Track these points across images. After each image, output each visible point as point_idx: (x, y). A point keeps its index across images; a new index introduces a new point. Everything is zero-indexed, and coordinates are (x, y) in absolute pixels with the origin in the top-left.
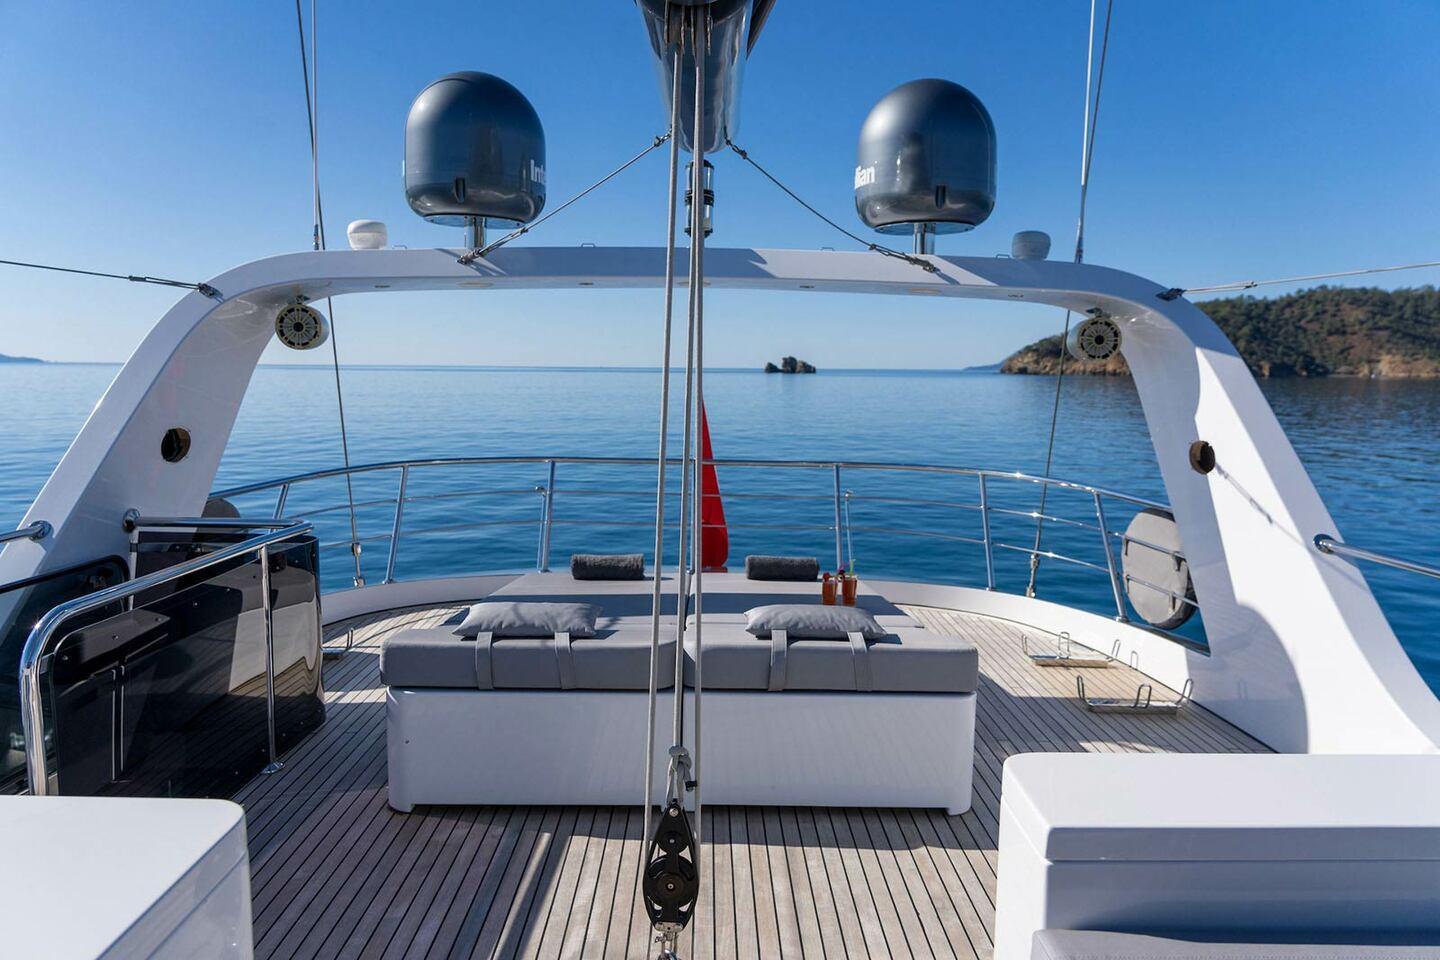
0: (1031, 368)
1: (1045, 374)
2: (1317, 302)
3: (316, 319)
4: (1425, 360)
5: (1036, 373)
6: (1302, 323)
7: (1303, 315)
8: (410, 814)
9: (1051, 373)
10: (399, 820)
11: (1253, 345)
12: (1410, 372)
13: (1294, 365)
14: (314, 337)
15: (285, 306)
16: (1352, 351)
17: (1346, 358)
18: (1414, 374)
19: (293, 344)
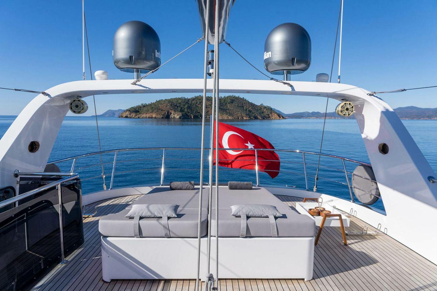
0: (129, 116)
1: (133, 118)
2: (200, 100)
3: (83, 103)
4: (225, 115)
5: (130, 118)
6: (197, 105)
7: (197, 103)
8: (110, 282)
9: (135, 117)
10: (106, 285)
11: (188, 110)
12: (222, 117)
13: (198, 115)
14: (82, 110)
15: (73, 99)
16: (209, 112)
17: (208, 114)
18: (223, 118)
19: (75, 112)
